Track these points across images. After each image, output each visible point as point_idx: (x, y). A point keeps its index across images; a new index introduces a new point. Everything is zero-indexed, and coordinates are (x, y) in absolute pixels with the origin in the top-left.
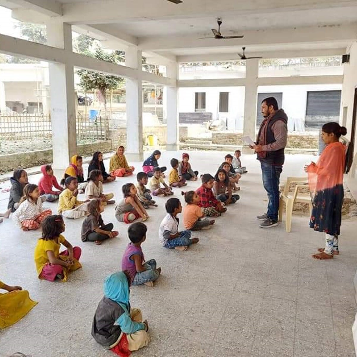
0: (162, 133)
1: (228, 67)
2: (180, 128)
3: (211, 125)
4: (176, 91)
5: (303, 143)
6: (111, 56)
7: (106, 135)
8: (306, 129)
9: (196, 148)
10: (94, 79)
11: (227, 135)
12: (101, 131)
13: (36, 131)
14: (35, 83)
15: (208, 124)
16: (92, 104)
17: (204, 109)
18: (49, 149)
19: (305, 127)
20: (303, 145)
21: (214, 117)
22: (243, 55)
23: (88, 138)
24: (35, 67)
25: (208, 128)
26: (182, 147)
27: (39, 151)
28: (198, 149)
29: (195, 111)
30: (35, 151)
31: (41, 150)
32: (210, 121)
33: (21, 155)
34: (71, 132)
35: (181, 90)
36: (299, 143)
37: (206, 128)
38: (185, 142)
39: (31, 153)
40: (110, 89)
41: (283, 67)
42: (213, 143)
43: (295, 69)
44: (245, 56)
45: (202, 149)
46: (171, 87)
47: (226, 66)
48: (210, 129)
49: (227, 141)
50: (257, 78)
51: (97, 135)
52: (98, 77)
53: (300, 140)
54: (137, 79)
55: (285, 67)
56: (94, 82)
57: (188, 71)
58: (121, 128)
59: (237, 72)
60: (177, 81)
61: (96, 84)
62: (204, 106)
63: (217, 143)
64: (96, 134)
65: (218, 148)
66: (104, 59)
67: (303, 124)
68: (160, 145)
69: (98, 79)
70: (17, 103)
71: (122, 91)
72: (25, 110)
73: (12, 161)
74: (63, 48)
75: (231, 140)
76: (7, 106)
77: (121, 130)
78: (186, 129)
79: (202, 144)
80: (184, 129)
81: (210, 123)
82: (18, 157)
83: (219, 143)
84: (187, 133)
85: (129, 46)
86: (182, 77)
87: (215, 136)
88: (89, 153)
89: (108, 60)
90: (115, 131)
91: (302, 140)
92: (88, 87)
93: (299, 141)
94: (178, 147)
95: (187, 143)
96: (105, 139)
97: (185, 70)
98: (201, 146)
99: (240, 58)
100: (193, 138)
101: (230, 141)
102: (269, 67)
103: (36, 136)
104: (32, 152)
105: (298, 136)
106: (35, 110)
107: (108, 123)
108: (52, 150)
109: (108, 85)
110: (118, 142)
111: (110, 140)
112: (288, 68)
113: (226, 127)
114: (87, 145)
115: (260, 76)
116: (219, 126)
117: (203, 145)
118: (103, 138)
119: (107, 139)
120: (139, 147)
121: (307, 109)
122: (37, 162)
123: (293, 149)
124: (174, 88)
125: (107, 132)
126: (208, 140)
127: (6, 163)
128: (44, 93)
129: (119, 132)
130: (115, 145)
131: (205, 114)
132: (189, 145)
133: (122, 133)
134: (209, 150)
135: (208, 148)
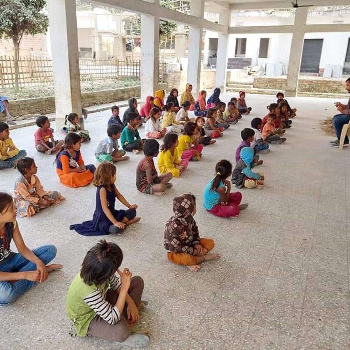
1: (271, 13)
2: (227, 72)
3: (250, 70)
4: (227, 37)
5: (341, 89)
7: (163, 77)
8: (344, 75)
11: (268, 80)
13: (106, 73)
14: (90, 29)
15: (248, 69)
17: (244, 55)
19: (343, 73)
20: (340, 90)
21: (253, 62)
22: (295, 3)
24: (90, 14)
25: (248, 73)
29: (235, 56)
32: (250, 66)
33: (107, 92)
34: (156, 73)
36: (337, 89)
37: (246, 73)
39: (113, 91)
41: (327, 12)
42: (254, 87)
43: (339, 15)
44: (297, 4)
46: (223, 34)
47: (269, 12)
48: (249, 74)
49: (267, 86)
50: (304, 25)
53: (339, 85)
54: (199, 27)
55: (329, 12)
58: (174, 72)
59: (280, 18)
60: (229, 27)
62: (243, 51)
63: (257, 87)
65: (259, 92)
67: (342, 70)
73: (102, 96)
74: (154, 2)
75: (272, 84)
77: (175, 74)
78: (230, 74)
81: (250, 69)
82: (106, 93)
83: (260, 88)
84: (229, 77)
86: (233, 24)
87: (256, 81)
90: (170, 75)
91: (341, 85)
93: (337, 87)
99: (293, 6)
101: (270, 85)
102: (313, 13)
105: (337, 82)
107: (165, 67)
108: (140, 87)
109: (163, 31)
111: (166, 82)
112: (331, 13)
113: (265, 73)
115: (308, 23)
116: (258, 71)
117: (245, 89)
119: (164, 82)
121: (347, 55)
122: (117, 98)
123: (331, 94)
124: (225, 34)
125: (164, 75)
126: (250, 85)
127: (98, 98)
128: (97, 39)
129: (173, 76)
130: (170, 87)
131: (245, 60)
132: (231, 88)
133: (175, 76)
134: (251, 93)
135: (250, 91)
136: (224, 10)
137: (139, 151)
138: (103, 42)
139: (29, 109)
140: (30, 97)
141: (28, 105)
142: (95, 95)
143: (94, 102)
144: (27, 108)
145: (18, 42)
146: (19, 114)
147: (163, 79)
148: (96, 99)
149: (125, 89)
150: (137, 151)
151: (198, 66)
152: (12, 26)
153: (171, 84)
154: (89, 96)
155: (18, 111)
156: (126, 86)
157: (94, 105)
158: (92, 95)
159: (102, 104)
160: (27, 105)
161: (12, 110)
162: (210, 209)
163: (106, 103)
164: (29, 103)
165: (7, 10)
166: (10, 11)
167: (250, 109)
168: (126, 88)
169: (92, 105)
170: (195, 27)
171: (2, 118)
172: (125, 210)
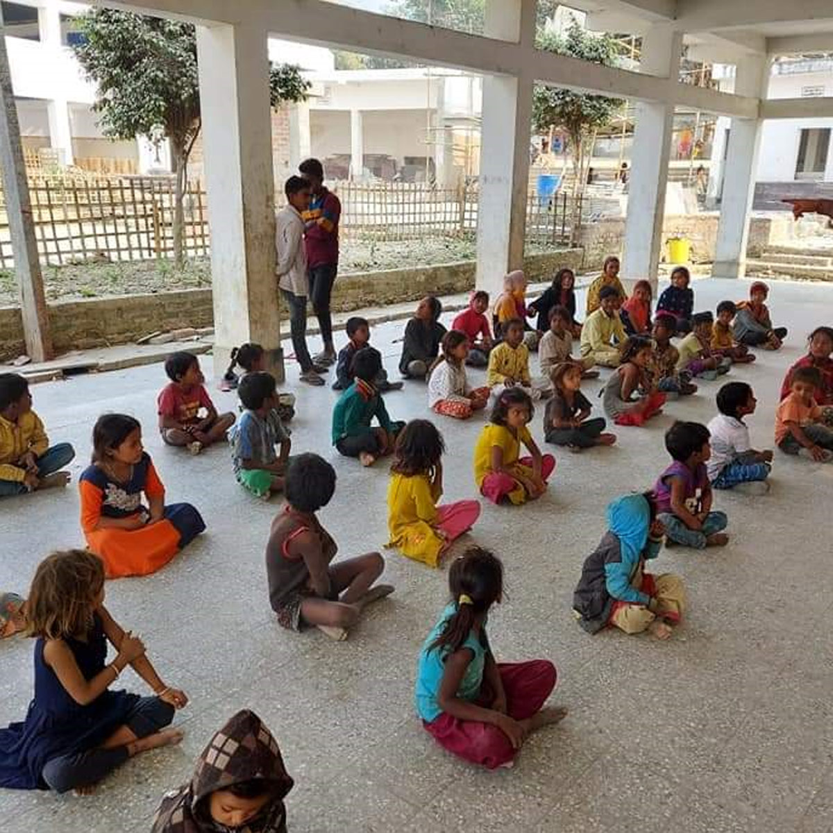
0: (704, 235)
2: (753, 221)
4: (755, 129)
6: (603, 46)
7: (574, 235)
9: (786, 274)
10: (558, 102)
12: (564, 225)
13: (429, 223)
16: (537, 160)
17: (820, 174)
18: (459, 263)
23: (532, 242)
25: (824, 223)
26: (752, 271)
27: (441, 265)
28: (792, 275)
29: (796, 178)
30: (433, 266)
31: (445, 265)
33: (409, 272)
34: (516, 229)
35: (768, 125)
37: (821, 223)
38: (759, 257)
39: (426, 270)
40: (591, 125)
45: (805, 277)
46: (744, 120)
48: (830, 226)
51: (554, 235)
52: (568, 99)
54: (666, 102)
56: (558, 110)
57: (789, 73)
58: (607, 220)
60: (760, 101)
61: (562, 114)
62: (821, 164)
64: (551, 233)
66: (586, 54)
68: (693, 262)
69: (566, 102)
70: (383, 159)
71: (614, 128)
72: (398, 175)
73: (394, 284)
74: (517, 41)
76: (364, 165)
77: (608, 224)
78: (767, 225)
79: (804, 264)
80: (762, 224)
82: (403, 276)
84: (766, 235)
85: (654, 22)
88: (535, 273)
89: (594, 54)
90: (592, 227)
92: (542, 122)
94: (742, 270)
95: (766, 260)
96: (570, 245)
97: (781, 69)
98: (800, 269)
100: (782, 248)
103: (429, 234)
104: (427, 267)
106: (418, 174)
107: (581, 207)
108: (472, 265)
109: (589, 115)
110: (597, 252)
111: (581, 246)
114: (533, 257)
117: (808, 267)
118: (566, 241)
119: (574, 246)
120: (650, 267)
122: (436, 289)
124: (750, 120)
125: (576, 228)
126: (823, 256)
127: (382, 287)
128: (440, 137)
129: (602, 230)
130: (591, 258)
131: (822, 187)
132: (769, 265)
133: (608, 231)
134: (823, 280)
135: (820, 274)
136: (751, 55)
137: (376, 459)
138: (455, 142)
139: (188, 314)
140: (199, 284)
141: (188, 306)
142: (375, 282)
143: (369, 298)
144: (186, 312)
145: (186, 148)
146: (161, 326)
147: (574, 239)
148: (376, 292)
149: (458, 266)
150: (370, 458)
151: (657, 209)
152: (163, 109)
154: (355, 283)
155: (161, 320)
156: (465, 256)
157: (370, 306)
158: (365, 281)
159: (392, 302)
160: (184, 304)
161: (144, 316)
162: (430, 719)
163: (405, 301)
164: (191, 298)
165: (152, 72)
166: (159, 73)
167: (782, 332)
168: (464, 262)
169: (365, 306)
170: (649, 103)
171: (115, 336)
172: (143, 695)
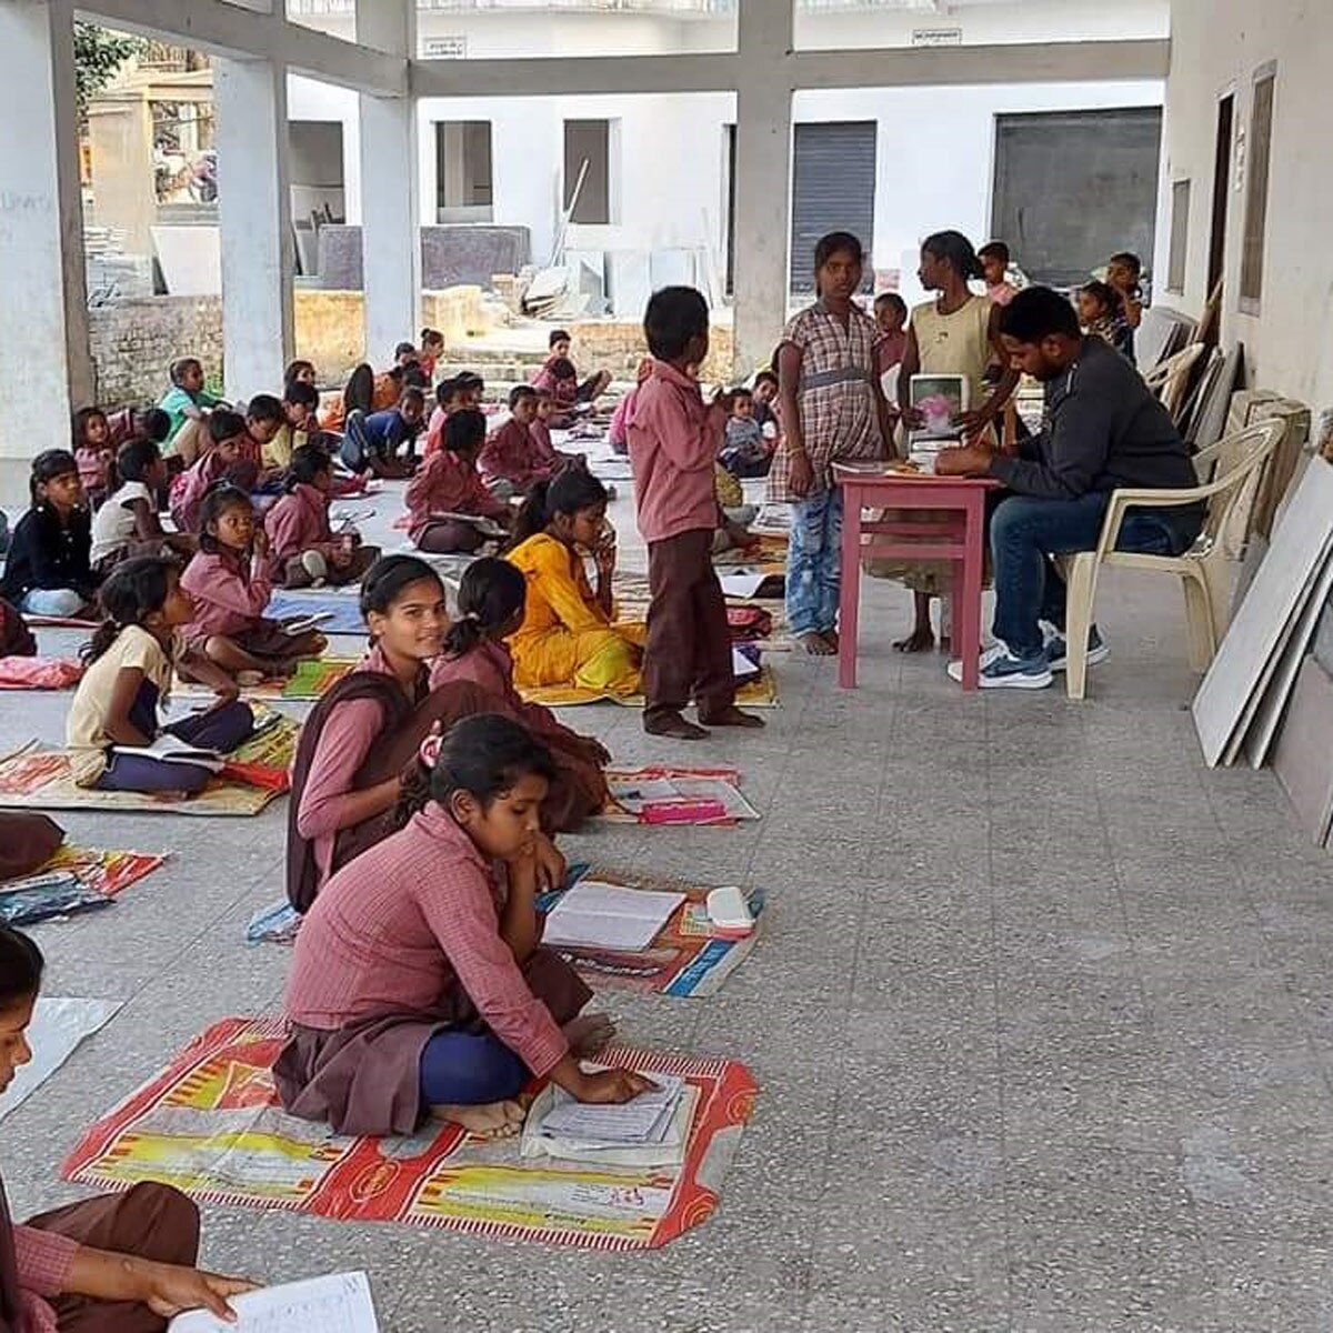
4: (408, 115)
15: (515, 285)
17: (483, 211)
21: (541, 248)
29: (439, 219)
32: (524, 269)
37: (507, 304)
46: (379, 97)
50: (788, 53)
54: (269, 60)
60: (410, 64)
77: (132, 311)
81: (525, 281)
113: (606, 302)
115: (803, 41)
124: (395, 98)
129: (123, 324)
153: (116, 370)
